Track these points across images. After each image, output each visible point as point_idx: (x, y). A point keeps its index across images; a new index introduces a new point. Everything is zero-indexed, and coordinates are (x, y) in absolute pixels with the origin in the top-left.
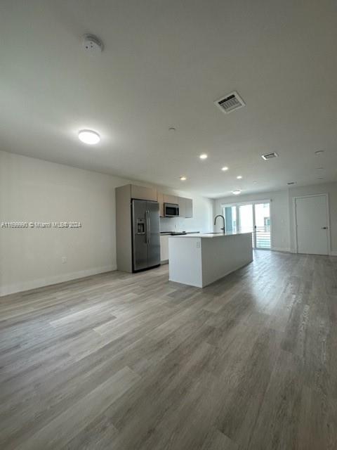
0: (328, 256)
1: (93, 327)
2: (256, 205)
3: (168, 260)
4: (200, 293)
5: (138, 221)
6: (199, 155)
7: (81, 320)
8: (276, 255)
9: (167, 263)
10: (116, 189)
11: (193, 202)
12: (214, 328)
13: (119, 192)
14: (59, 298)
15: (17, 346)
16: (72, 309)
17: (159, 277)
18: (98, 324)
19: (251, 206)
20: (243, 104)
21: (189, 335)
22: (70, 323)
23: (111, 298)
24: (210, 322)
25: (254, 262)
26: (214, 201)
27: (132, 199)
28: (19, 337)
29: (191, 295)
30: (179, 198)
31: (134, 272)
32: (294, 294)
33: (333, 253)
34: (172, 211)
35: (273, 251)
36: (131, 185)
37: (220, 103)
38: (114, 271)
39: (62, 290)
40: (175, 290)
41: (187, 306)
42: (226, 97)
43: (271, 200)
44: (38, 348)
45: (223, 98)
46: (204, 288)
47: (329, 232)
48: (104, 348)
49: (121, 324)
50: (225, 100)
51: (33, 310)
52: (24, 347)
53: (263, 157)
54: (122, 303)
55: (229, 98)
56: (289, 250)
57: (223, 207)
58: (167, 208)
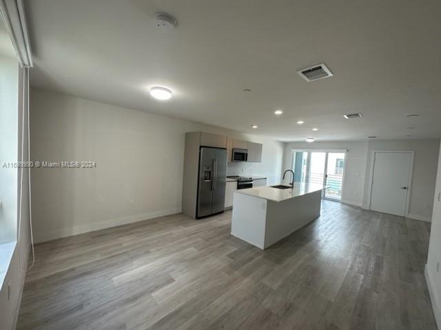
0: (404, 217)
1: (152, 291)
2: (330, 154)
3: (232, 207)
4: (260, 257)
5: (205, 169)
6: (275, 111)
7: (141, 279)
8: (346, 210)
9: (231, 209)
10: (186, 134)
11: (263, 146)
12: (271, 314)
13: (188, 137)
14: (124, 245)
15: (81, 307)
16: (135, 262)
17: (220, 227)
18: (157, 288)
19: (324, 154)
20: (330, 75)
21: (244, 319)
22: (131, 282)
23: (172, 253)
24: (267, 303)
25: (321, 218)
26: (285, 145)
27: (201, 147)
28: (83, 294)
29: (251, 259)
30: (249, 143)
31: (198, 218)
32: (362, 273)
33: (411, 216)
34: (240, 156)
35: (343, 203)
36: (201, 132)
37: (303, 73)
38: (179, 214)
39: (128, 234)
40: (236, 249)
41: (245, 275)
42: (311, 68)
43: (347, 151)
44: (99, 312)
45: (308, 69)
46: (265, 249)
47: (409, 192)
48: (159, 322)
49: (179, 291)
50: (310, 71)
51: (98, 257)
52: (87, 309)
53: (345, 116)
54: (182, 261)
55: (314, 69)
56: (360, 204)
57: (294, 152)
58: (236, 153)
